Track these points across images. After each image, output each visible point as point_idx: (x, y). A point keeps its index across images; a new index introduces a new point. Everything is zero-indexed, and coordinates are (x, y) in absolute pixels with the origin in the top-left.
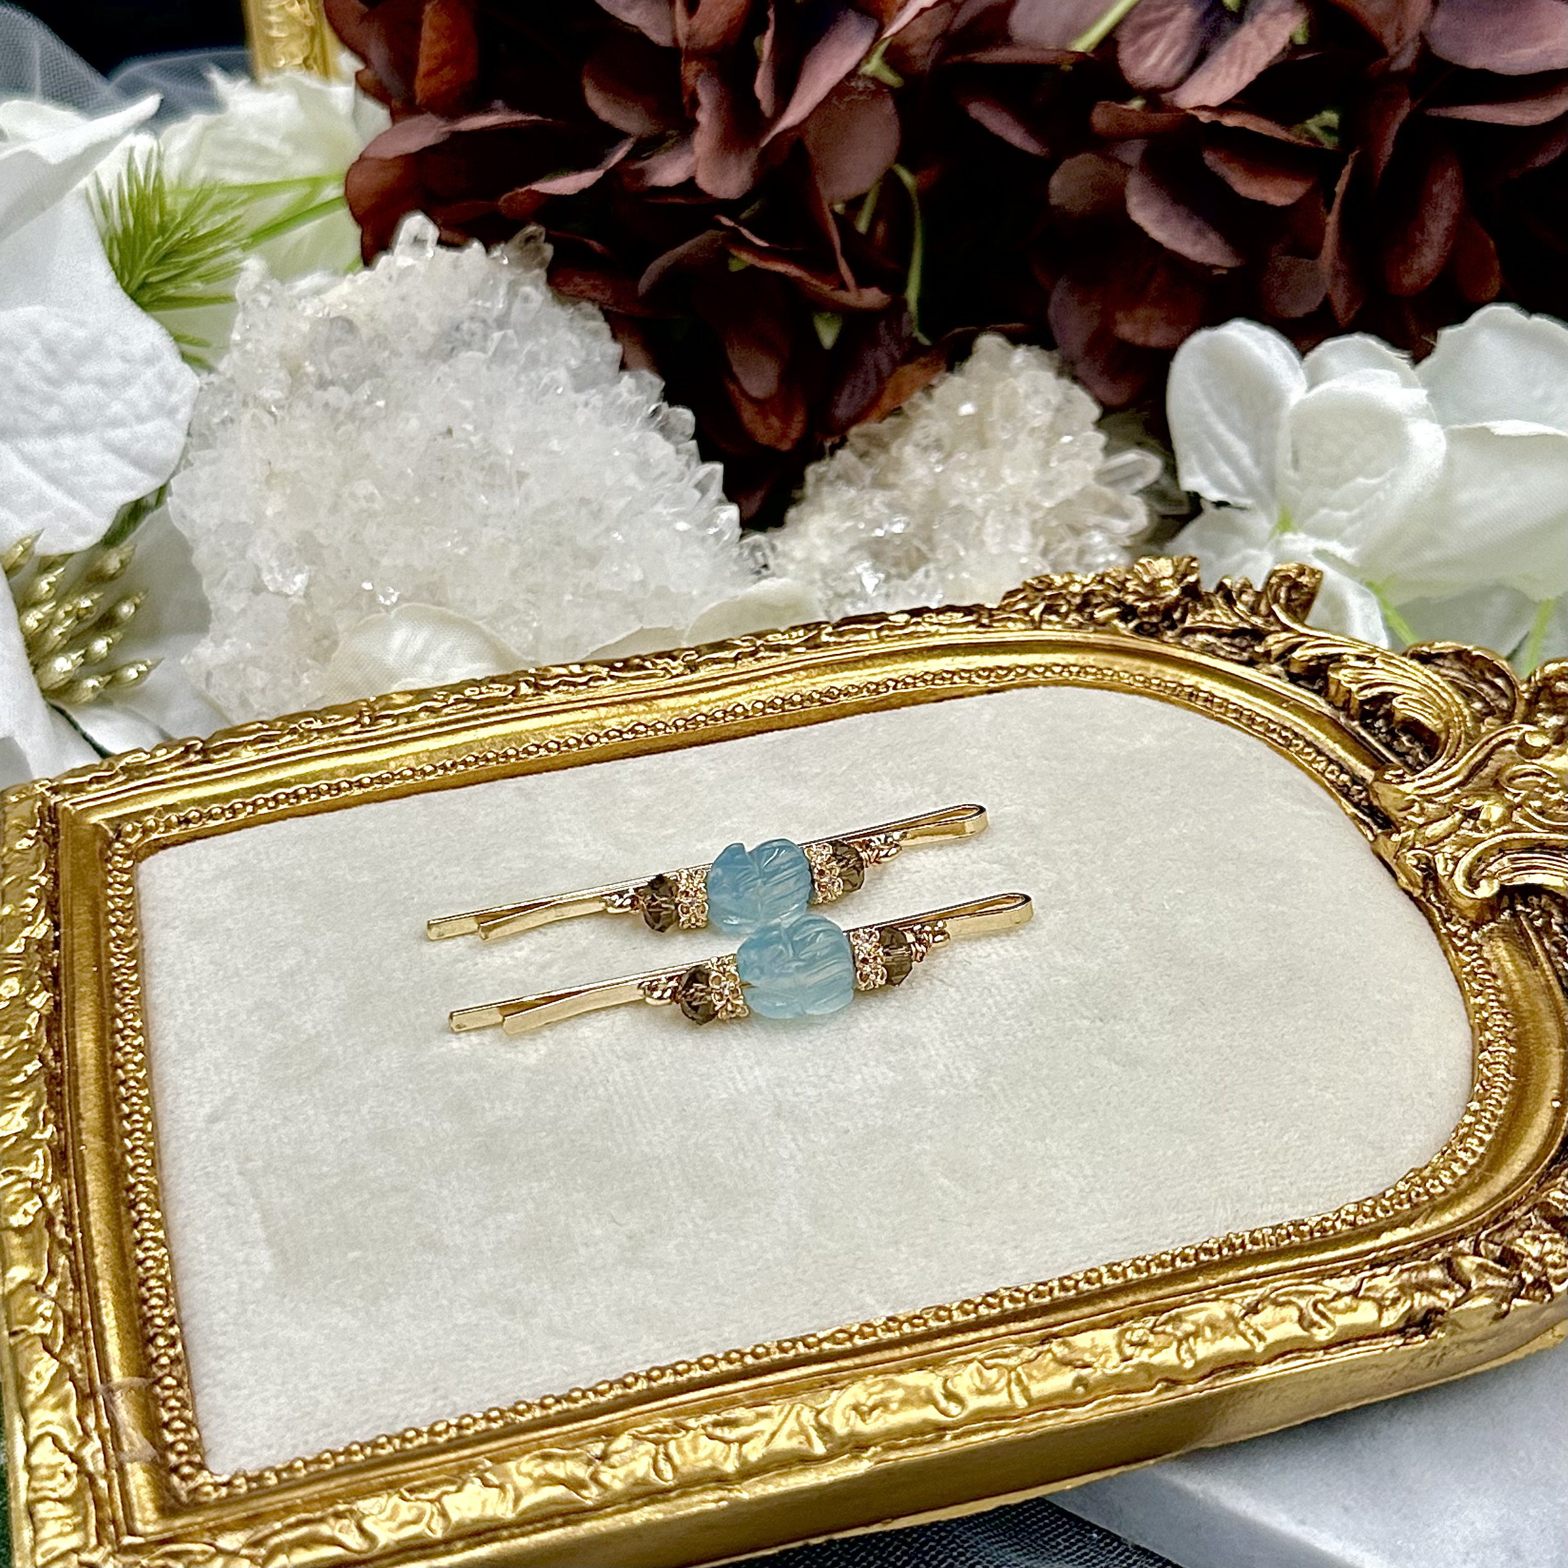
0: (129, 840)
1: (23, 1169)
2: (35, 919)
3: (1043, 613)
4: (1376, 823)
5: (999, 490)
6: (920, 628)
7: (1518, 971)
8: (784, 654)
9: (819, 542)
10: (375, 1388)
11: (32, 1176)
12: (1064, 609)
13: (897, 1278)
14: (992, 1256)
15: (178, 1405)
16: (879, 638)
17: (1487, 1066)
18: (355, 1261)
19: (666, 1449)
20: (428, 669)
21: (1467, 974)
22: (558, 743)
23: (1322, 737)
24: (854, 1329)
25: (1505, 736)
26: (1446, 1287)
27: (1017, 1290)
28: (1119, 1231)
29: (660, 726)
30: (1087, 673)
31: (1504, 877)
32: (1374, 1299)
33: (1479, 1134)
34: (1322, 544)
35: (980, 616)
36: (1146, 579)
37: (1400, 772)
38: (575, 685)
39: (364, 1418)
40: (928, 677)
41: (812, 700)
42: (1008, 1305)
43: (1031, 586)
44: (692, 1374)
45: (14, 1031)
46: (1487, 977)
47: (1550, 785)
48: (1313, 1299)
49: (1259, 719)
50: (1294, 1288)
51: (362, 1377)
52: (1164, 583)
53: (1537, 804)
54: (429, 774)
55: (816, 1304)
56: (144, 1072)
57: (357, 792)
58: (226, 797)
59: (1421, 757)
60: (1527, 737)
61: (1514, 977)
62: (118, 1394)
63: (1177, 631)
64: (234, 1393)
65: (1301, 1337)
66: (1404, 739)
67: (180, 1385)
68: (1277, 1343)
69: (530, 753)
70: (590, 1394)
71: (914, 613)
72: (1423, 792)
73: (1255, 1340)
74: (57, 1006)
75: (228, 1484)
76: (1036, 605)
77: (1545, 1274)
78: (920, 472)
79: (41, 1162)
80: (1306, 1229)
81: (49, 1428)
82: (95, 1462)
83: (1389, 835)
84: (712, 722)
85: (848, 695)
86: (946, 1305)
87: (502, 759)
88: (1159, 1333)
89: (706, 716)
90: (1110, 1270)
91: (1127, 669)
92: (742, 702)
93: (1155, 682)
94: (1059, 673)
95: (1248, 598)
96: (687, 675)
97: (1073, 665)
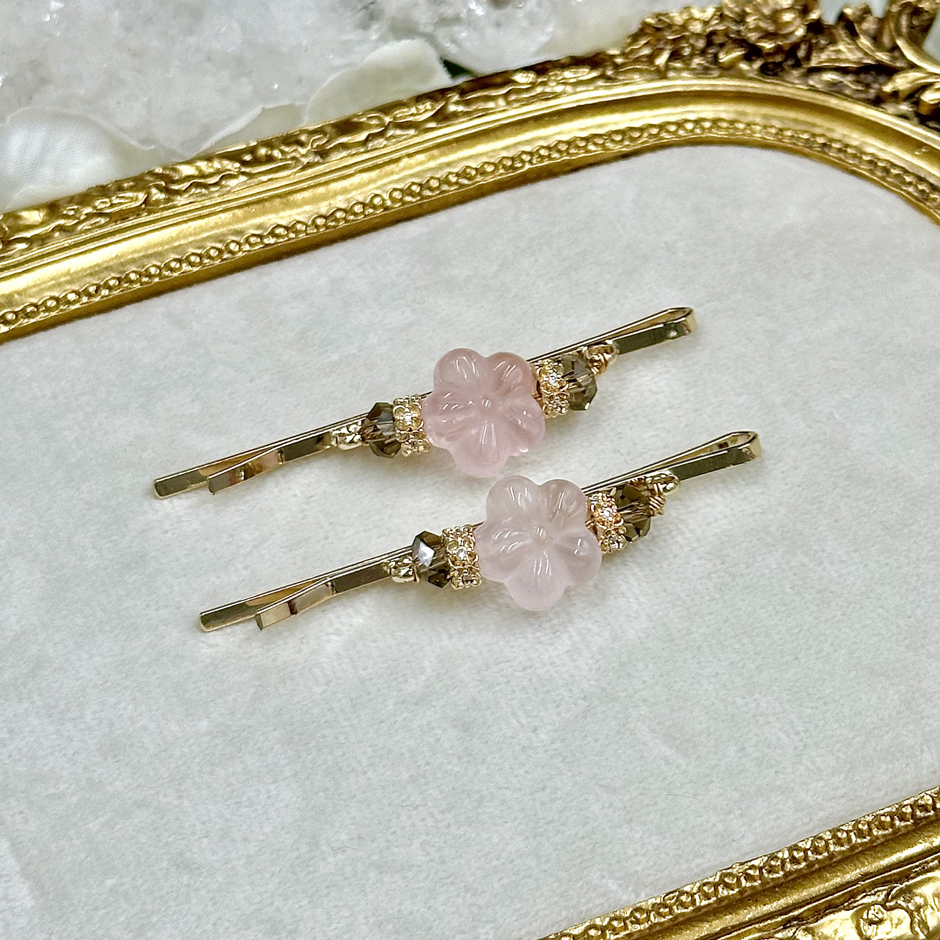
3: (669, 59)
6: (548, 90)
8: (412, 132)
13: (634, 860)
14: (721, 827)
16: (508, 103)
20: (47, 172)
22: (200, 256)
24: (605, 923)
27: (751, 867)
28: (836, 789)
29: (299, 226)
30: (719, 128)
35: (605, 67)
36: (767, 11)
38: (206, 186)
40: (563, 147)
41: (450, 184)
42: (745, 883)
43: (650, 26)
49: (894, 171)
52: (787, 17)
54: (75, 302)
57: (3, 329)
63: (802, 71)
69: (172, 270)
71: (540, 69)
76: (662, 50)
84: (352, 217)
85: (484, 173)
86: (687, 889)
87: (145, 279)
88: (891, 909)
89: (344, 210)
90: (834, 836)
91: (758, 120)
92: (378, 192)
93: (789, 133)
94: (692, 131)
95: (869, 25)
96: (318, 164)
97: (704, 120)
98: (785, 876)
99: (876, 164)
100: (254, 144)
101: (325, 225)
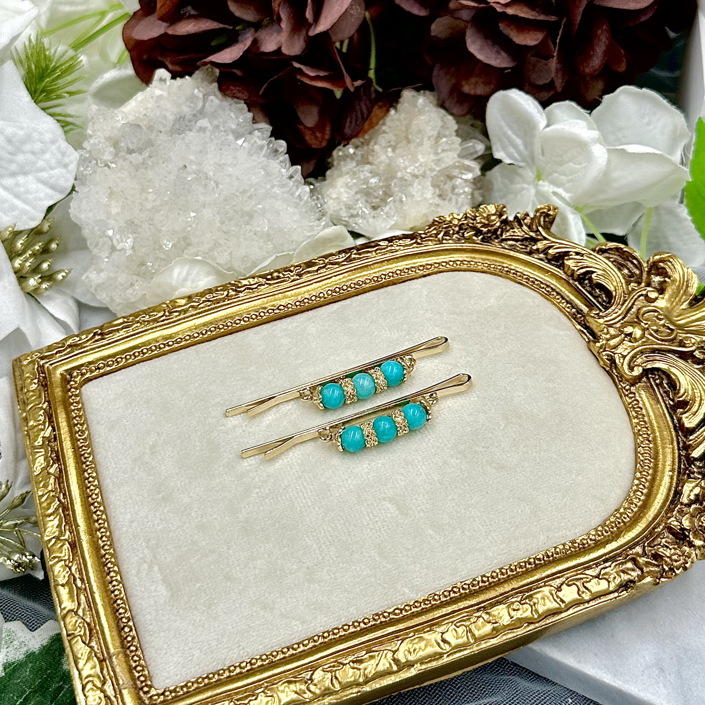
0: (76, 380)
1: (59, 555)
2: (45, 427)
3: (444, 235)
4: (588, 333)
5: (417, 165)
6: (393, 248)
7: (651, 406)
8: (337, 266)
9: (342, 190)
10: (215, 647)
11: (64, 558)
12: (451, 232)
13: (416, 580)
14: (453, 566)
15: (138, 659)
16: (377, 254)
17: (642, 454)
18: (199, 588)
19: (335, 674)
20: (189, 283)
21: (630, 408)
22: (248, 318)
23: (563, 290)
24: (402, 607)
25: (640, 293)
26: (633, 570)
27: (465, 584)
28: (502, 550)
29: (289, 306)
30: (463, 264)
31: (643, 365)
32: (605, 579)
33: (641, 490)
34: (556, 190)
35: (417, 239)
36: (485, 215)
37: (597, 312)
38: (252, 289)
39: (213, 660)
40: (398, 272)
41: (351, 288)
42: (462, 591)
43: (436, 221)
44: (341, 634)
45: (45, 486)
46: (638, 409)
47: (660, 317)
48: (582, 581)
49: (536, 282)
50: (574, 577)
51: (210, 642)
52: (493, 218)
53: (655, 328)
54: (197, 337)
55: (385, 595)
56: (100, 498)
57: (167, 348)
58: (113, 355)
59: (604, 299)
60: (649, 294)
61: (650, 410)
62: (114, 658)
63: (499, 240)
64: (159, 652)
65: (579, 599)
66: (597, 291)
67: (137, 649)
68: (570, 603)
69: (237, 324)
70: (301, 645)
71: (390, 240)
72: (608, 323)
73: (561, 603)
74: (61, 471)
75: (163, 694)
76: (442, 231)
77: (672, 565)
78: (383, 158)
79: (67, 551)
80: (576, 545)
81: (90, 679)
82: (110, 692)
83: (595, 343)
84: (311, 302)
85: (366, 283)
86: (438, 593)
87: (226, 328)
88: (523, 604)
89: (308, 299)
90: (501, 571)
91: (480, 261)
92: (322, 291)
93: (492, 266)
94: (452, 265)
95: (528, 221)
96: (298, 279)
97: (458, 261)
98: (480, 587)
99: (529, 280)
100: (272, 271)
101: (300, 305)
